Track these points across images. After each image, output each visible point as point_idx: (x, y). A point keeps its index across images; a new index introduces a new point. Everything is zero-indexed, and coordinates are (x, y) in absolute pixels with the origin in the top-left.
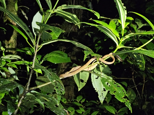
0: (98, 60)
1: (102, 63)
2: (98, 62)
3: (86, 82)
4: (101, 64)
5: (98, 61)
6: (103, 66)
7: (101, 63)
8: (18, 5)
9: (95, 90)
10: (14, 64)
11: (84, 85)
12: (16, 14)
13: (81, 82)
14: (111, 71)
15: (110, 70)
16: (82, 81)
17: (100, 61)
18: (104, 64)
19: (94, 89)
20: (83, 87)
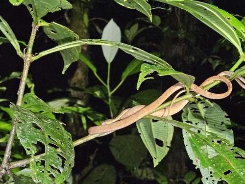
0: (188, 89)
1: (202, 98)
2: (189, 96)
3: (169, 145)
4: (199, 100)
5: (188, 92)
6: (206, 107)
7: (197, 96)
8: (90, 17)
9: (194, 163)
10: (51, 113)
11: (166, 153)
12: (86, 31)
13: (157, 146)
14: (229, 119)
15: (226, 117)
16: (160, 143)
17: (194, 93)
18: (207, 100)
19: (192, 161)
20: (163, 157)
